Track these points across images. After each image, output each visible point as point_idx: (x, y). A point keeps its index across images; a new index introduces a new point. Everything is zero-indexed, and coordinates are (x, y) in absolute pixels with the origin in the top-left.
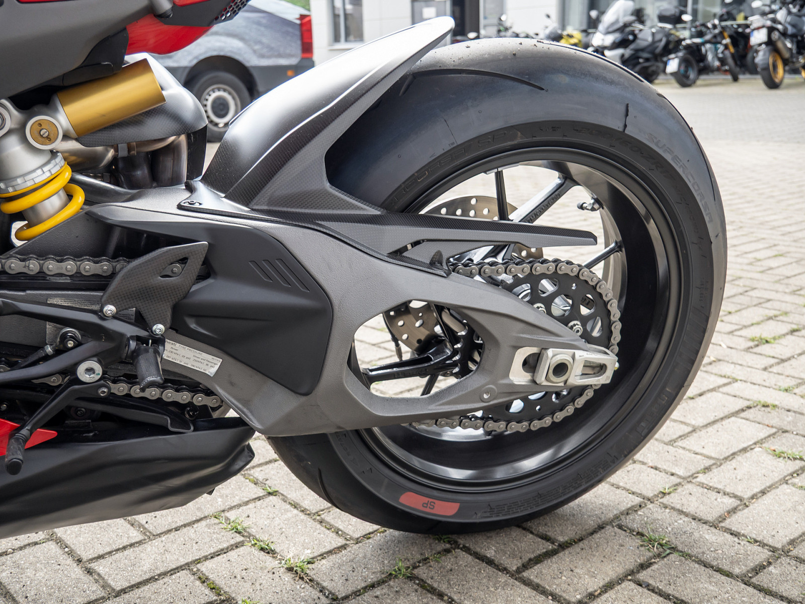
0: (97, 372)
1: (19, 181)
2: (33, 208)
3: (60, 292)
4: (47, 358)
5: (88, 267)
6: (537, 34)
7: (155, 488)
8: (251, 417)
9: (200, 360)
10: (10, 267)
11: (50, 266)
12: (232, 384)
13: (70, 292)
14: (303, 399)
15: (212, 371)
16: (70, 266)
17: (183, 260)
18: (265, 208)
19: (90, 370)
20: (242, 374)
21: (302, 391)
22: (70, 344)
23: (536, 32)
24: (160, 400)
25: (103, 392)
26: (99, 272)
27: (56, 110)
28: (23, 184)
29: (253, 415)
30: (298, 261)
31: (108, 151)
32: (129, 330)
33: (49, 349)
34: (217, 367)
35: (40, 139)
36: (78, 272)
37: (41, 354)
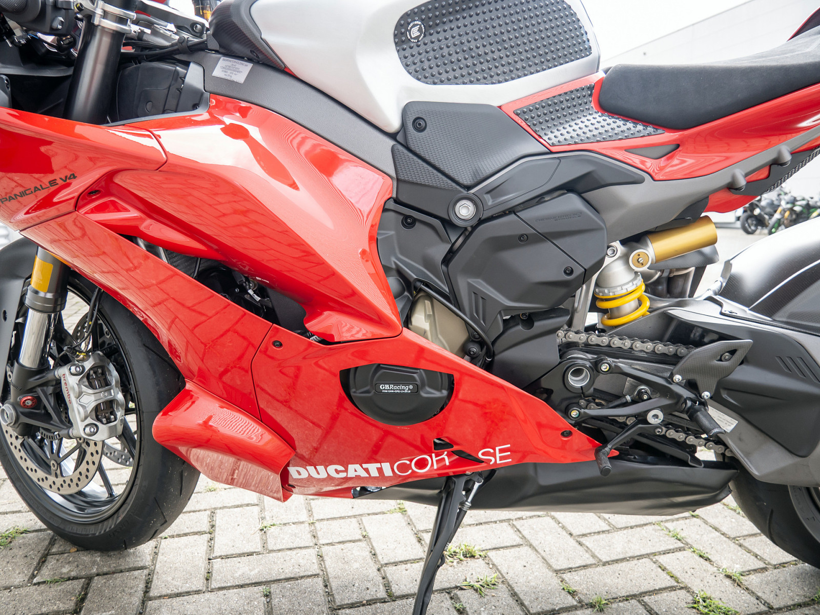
0: (659, 418)
1: (619, 289)
2: (618, 308)
3: (639, 362)
4: (626, 404)
5: (660, 348)
6: (812, 198)
7: (666, 501)
8: (750, 465)
9: (721, 419)
10: (613, 343)
11: (638, 345)
12: (740, 439)
13: (645, 363)
14: (798, 459)
15: (729, 429)
16: (649, 346)
17: (733, 352)
18: (784, 320)
19: (656, 416)
20: (750, 433)
21: (801, 454)
22: (645, 397)
23: (812, 196)
24: (684, 442)
25: (658, 431)
26: (666, 352)
27: (647, 245)
28: (619, 292)
29: (751, 463)
30: (814, 361)
31: (657, 274)
32: (685, 393)
33: (628, 398)
34: (733, 427)
35: (637, 263)
36: (654, 351)
37: (623, 401)
